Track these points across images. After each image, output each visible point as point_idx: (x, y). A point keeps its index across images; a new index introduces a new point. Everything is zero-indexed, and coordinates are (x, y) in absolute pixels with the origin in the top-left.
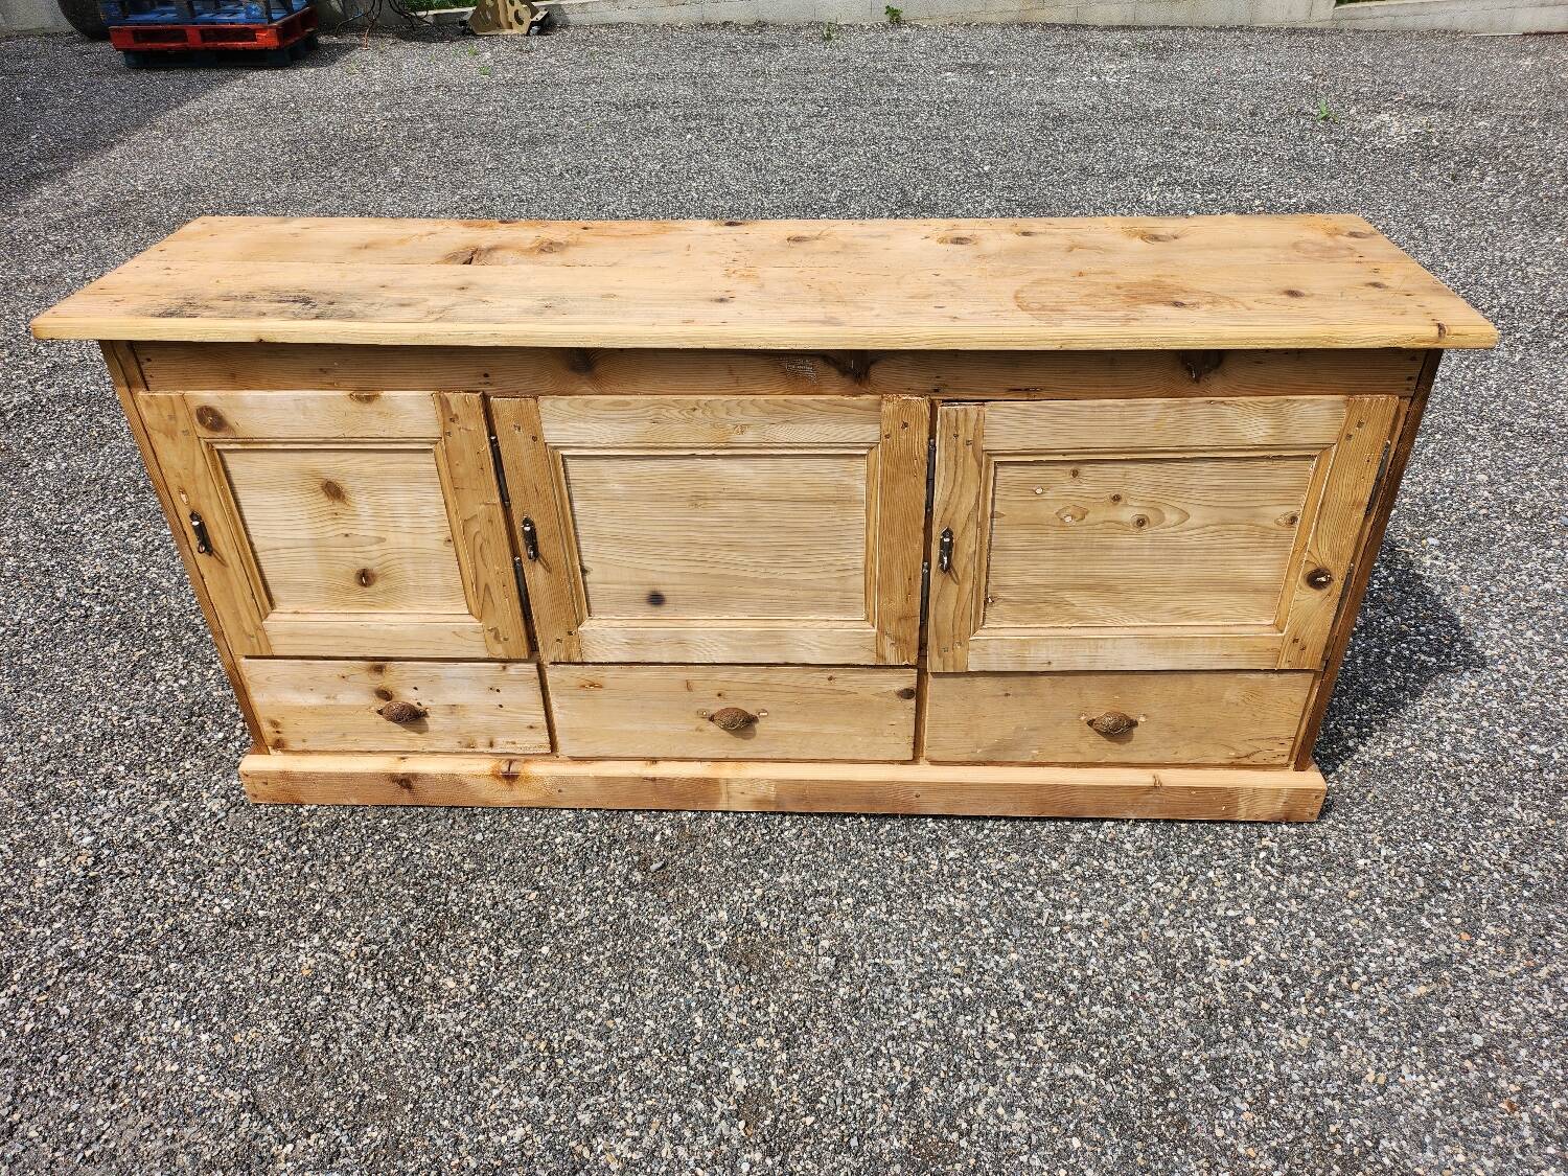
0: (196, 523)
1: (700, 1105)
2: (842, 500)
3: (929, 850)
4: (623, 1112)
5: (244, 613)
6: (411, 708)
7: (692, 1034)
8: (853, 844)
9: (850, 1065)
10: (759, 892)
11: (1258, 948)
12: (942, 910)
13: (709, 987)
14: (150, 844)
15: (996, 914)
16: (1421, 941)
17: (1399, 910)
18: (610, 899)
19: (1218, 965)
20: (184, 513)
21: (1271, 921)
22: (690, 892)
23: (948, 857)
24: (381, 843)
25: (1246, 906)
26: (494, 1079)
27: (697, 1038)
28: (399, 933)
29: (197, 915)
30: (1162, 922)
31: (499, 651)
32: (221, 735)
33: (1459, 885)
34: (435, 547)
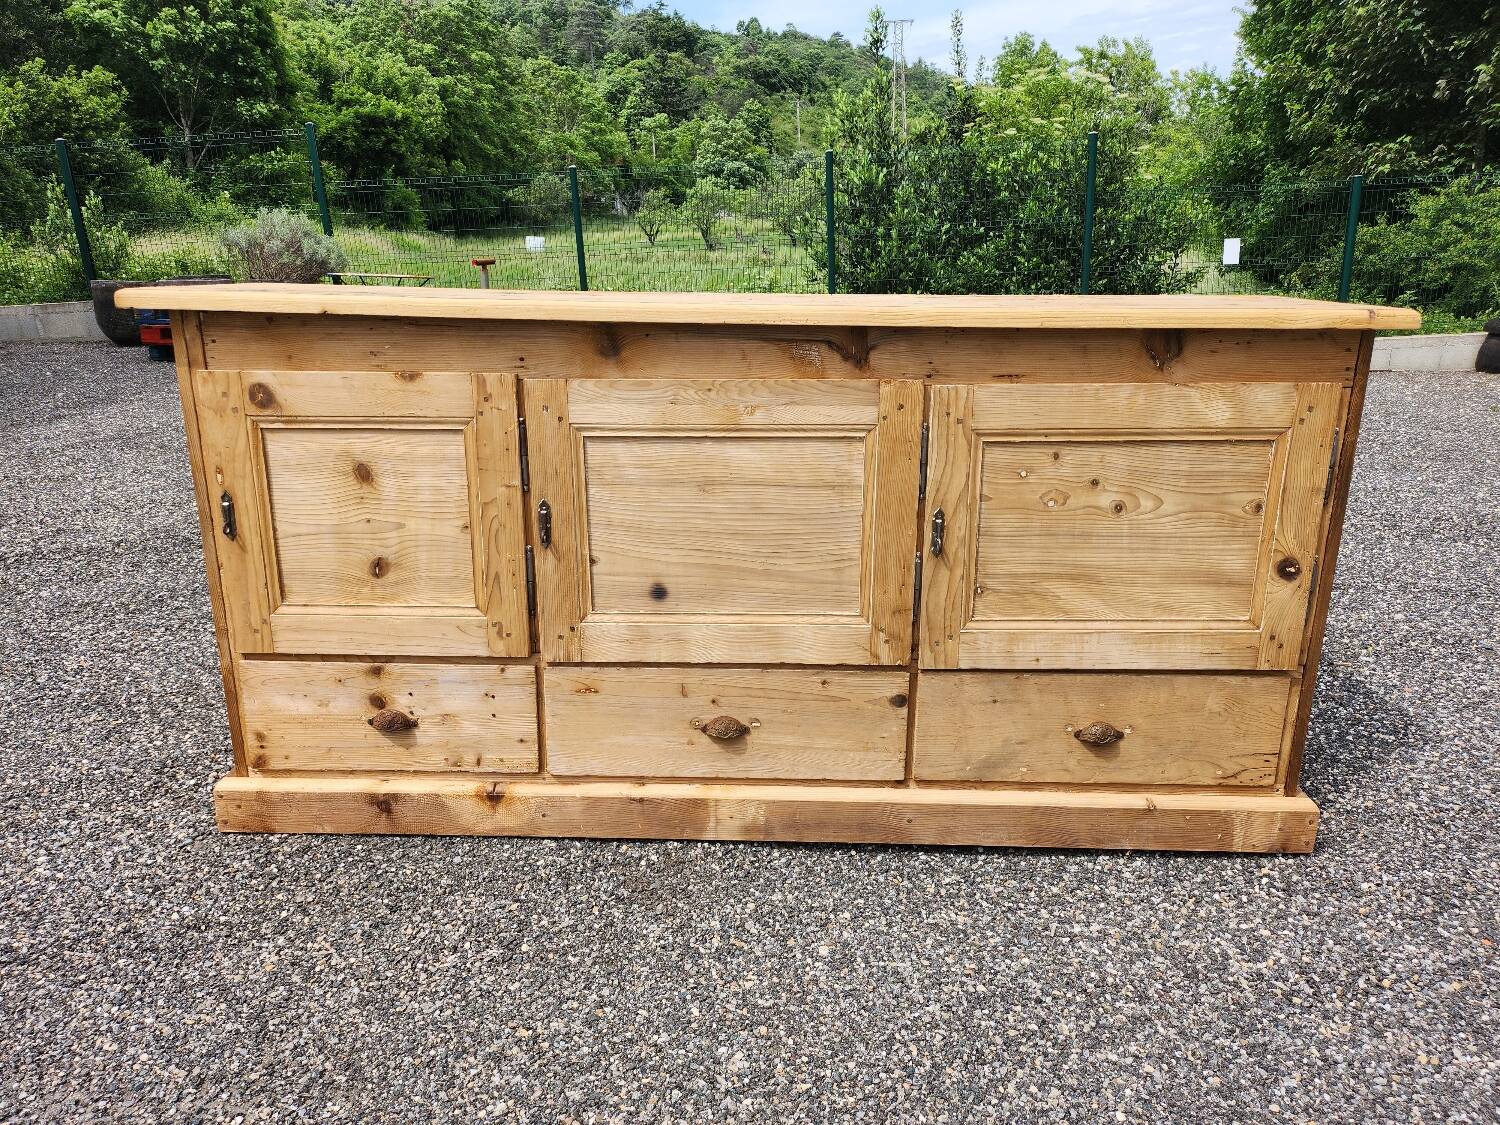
0: (226, 504)
1: (702, 1083)
2: (840, 487)
3: (923, 876)
4: (617, 1091)
5: (254, 605)
6: (403, 716)
7: (689, 1022)
8: (844, 872)
9: (863, 1049)
10: (751, 906)
11: (1278, 954)
12: (945, 924)
13: (704, 983)
15: (1002, 927)
16: (1442, 946)
17: (1413, 923)
18: (596, 911)
19: (1239, 967)
20: (216, 493)
21: (1286, 932)
22: (680, 905)
23: (944, 882)
24: (354, 864)
25: (1259, 920)
26: (471, 1059)
27: (694, 1025)
28: (370, 936)
29: (153, 920)
30: (1174, 934)
31: (500, 649)
32: (193, 782)
33: (1467, 902)
34: (452, 534)
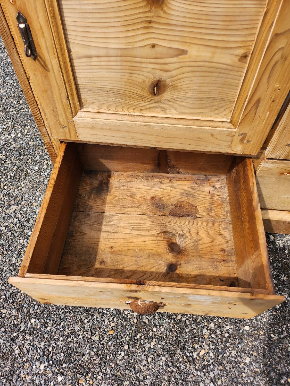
0: (22, 26)
5: (60, 110)
14: (10, 234)
20: (11, 14)
32: (37, 168)
34: (229, 62)
